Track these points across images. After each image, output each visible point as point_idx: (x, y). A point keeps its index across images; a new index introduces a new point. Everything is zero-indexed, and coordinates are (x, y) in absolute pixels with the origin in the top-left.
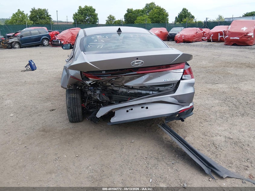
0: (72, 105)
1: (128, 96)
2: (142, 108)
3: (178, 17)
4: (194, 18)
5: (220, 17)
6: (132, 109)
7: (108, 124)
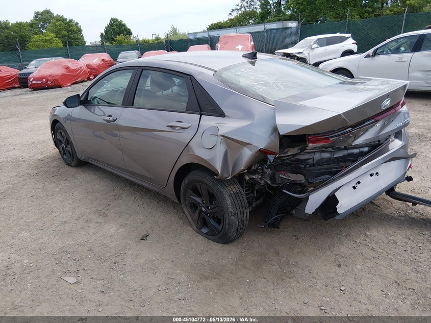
0: (238, 208)
1: (334, 163)
2: (371, 175)
3: (104, 34)
4: (131, 34)
5: (175, 31)
6: (359, 183)
7: (337, 218)
